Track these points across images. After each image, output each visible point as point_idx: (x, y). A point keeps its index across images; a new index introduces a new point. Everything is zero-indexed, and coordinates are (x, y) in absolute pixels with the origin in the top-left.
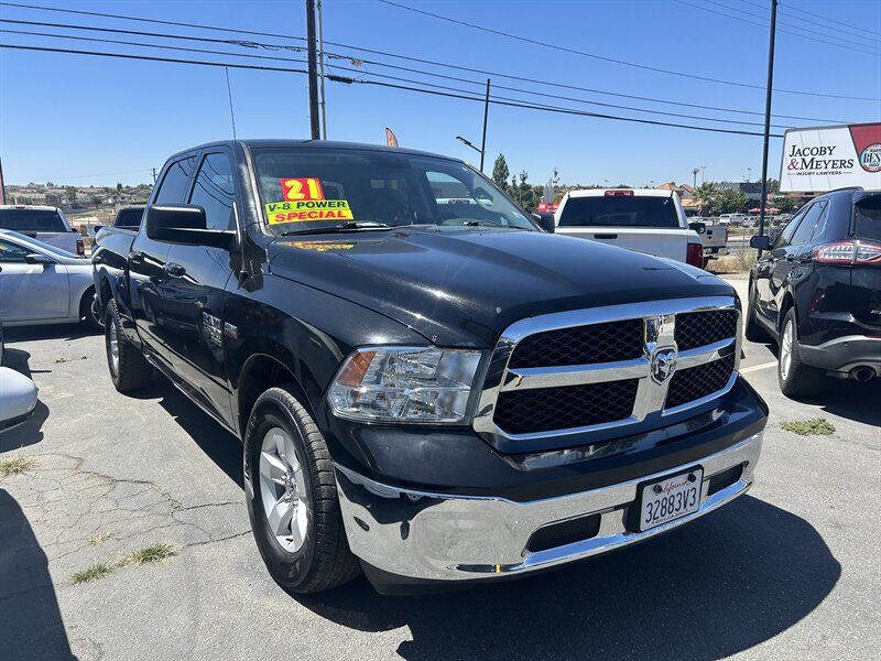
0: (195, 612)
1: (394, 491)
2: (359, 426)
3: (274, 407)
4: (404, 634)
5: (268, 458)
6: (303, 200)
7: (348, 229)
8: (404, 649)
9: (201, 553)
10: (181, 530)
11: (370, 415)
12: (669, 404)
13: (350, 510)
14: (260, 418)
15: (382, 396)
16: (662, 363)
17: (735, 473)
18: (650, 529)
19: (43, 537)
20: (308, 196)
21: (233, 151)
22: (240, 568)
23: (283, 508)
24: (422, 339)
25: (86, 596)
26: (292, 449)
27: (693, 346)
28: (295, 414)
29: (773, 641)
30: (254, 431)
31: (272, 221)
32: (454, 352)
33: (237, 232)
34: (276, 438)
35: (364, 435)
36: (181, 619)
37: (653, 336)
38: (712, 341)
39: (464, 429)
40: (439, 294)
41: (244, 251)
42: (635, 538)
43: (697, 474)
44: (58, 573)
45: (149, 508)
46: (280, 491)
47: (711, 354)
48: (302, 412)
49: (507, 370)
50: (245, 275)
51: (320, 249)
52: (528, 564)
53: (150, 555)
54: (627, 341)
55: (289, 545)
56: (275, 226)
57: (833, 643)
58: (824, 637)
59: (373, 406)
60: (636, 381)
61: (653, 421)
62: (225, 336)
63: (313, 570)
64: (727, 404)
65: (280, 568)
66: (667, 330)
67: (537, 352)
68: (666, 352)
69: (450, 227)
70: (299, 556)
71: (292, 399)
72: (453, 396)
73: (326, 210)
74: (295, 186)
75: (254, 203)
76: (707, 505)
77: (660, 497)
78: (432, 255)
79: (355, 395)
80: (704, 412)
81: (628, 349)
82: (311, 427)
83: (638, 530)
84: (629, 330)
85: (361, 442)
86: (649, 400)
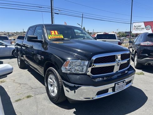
0: (37, 107)
1: (73, 85)
2: (67, 74)
3: (51, 71)
4: (74, 110)
5: (49, 80)
6: (54, 35)
7: (62, 40)
8: (74, 113)
9: (37, 96)
10: (33, 92)
11: (69, 72)
12: (119, 70)
13: (65, 89)
14: (48, 73)
15: (70, 69)
16: (119, 63)
17: (130, 82)
18: (117, 91)
19: (9, 94)
20: (55, 34)
21: (42, 26)
22: (44, 99)
23: (52, 88)
24: (78, 58)
25: (18, 104)
26: (54, 77)
27: (123, 60)
28: (55, 72)
29: (137, 110)
30: (47, 75)
31: (49, 38)
32: (83, 61)
33: (43, 40)
34: (51, 76)
35: (68, 75)
36: (35, 108)
37: (117, 58)
39: (85, 74)
40: (79, 50)
41: (44, 43)
42: (114, 93)
43: (124, 82)
44: (12, 100)
45: (27, 89)
46: (51, 85)
48: (56, 71)
49: (93, 64)
50: (45, 48)
51: (58, 43)
52: (96, 97)
53: (28, 97)
54: (113, 59)
55: (53, 95)
56: (50, 39)
57: (147, 110)
58: (146, 109)
59: (69, 70)
60: (114, 66)
61: (117, 73)
62: (41, 58)
63: (58, 99)
64: (128, 70)
65: (52, 99)
66: (119, 57)
67: (98, 61)
68: (119, 61)
69: (80, 39)
70: (56, 97)
71: (54, 69)
72: (83, 69)
73: (59, 36)
74: (53, 32)
75: (46, 35)
76: (126, 87)
77: (118, 86)
78: (78, 44)
79: (66, 68)
80: (124, 71)
81: (113, 60)
82: (58, 74)
83: (115, 92)
84: (113, 57)
85: (68, 77)
86: (116, 69)
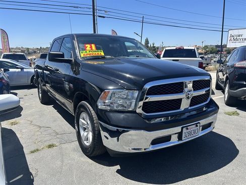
0: (62, 161)
1: (115, 129)
2: (106, 111)
3: (83, 106)
4: (118, 167)
5: (81, 120)
7: (103, 58)
8: (118, 171)
9: (63, 146)
10: (58, 140)
11: (109, 108)
12: (190, 106)
13: (103, 134)
14: (79, 109)
15: (112, 103)
16: (189, 94)
17: (209, 125)
18: (185, 139)
19: (22, 142)
20: (92, 49)
21: (72, 37)
22: (74, 150)
23: (86, 134)
24: (122, 88)
25: (33, 157)
26: (88, 118)
27: (198, 90)
28: (89, 108)
29: (219, 170)
30: (77, 113)
31: (82, 56)
32: (131, 91)
33: (73, 59)
34: (84, 115)
35: (107, 113)
36: (59, 163)
37: (186, 87)
38: (203, 88)
39: (134, 112)
40: (128, 75)
41: (75, 64)
42: (181, 142)
43: (198, 125)
44: (25, 150)
45: (50, 134)
46: (85, 129)
47: (203, 92)
49: (145, 96)
50: (75, 71)
51: (95, 63)
52: (151, 148)
53: (50, 146)
54: (179, 88)
55: (87, 144)
56: (83, 57)
57: (235, 171)
58: (233, 170)
59: (109, 106)
60: (182, 99)
61: (186, 110)
62: (70, 88)
63: (94, 150)
64: (207, 106)
65: (84, 149)
66: (190, 86)
67: (154, 91)
68: (190, 91)
69: (131, 57)
70: (90, 146)
71: (88, 104)
72: (131, 103)
73: (97, 53)
74: (88, 46)
75: (77, 51)
76: (201, 133)
77: (188, 131)
78: (126, 65)
79: (104, 103)
81: (179, 90)
82: (93, 112)
83: (182, 140)
84: (179, 85)
85: (106, 115)
86: (185, 105)
